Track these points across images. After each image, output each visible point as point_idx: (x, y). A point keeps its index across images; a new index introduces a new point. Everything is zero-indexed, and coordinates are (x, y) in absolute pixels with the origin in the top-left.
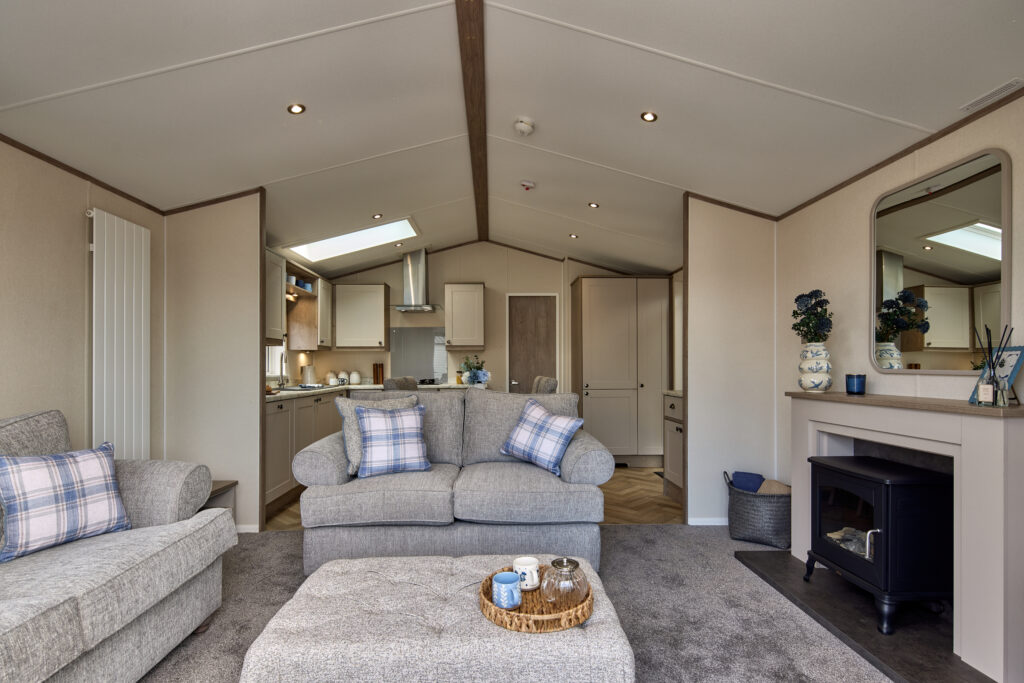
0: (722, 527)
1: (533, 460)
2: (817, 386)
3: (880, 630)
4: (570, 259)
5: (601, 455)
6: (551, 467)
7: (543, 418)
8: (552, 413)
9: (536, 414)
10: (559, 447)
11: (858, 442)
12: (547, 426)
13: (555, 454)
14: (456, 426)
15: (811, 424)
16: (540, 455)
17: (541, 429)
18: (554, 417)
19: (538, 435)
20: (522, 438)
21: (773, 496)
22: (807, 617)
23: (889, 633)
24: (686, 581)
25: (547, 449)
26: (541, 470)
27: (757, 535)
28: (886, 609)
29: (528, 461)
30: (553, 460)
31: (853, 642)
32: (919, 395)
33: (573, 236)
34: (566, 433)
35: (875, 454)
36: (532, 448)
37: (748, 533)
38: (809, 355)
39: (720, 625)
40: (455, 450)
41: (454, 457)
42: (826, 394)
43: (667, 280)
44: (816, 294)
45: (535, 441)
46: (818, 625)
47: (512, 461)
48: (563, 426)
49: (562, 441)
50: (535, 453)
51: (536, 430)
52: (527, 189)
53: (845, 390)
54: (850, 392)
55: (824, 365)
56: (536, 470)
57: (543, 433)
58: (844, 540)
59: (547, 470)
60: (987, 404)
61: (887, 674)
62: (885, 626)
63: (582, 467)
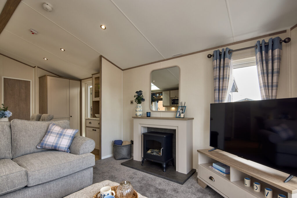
0: (111, 157)
1: (57, 149)
2: (140, 115)
3: (164, 171)
4: (38, 67)
5: (91, 142)
6: (66, 150)
7: (61, 130)
8: (64, 128)
9: (56, 129)
10: (70, 141)
11: (148, 128)
12: (64, 133)
13: (68, 144)
14: (8, 139)
15: (139, 125)
16: (61, 146)
17: (60, 135)
18: (66, 130)
19: (60, 137)
20: (51, 140)
21: (127, 145)
22: (148, 174)
23: (166, 171)
24: (116, 176)
25: (64, 143)
26: (63, 152)
27: (124, 157)
28: (164, 166)
29: (55, 149)
30: (67, 147)
31: (162, 176)
32: (161, 117)
33: (46, 59)
34: (72, 135)
35: (153, 131)
36: (57, 144)
37: (120, 157)
38: (139, 107)
39: (134, 185)
40: (8, 151)
41: (7, 155)
42: (142, 117)
43: (80, 82)
44: (140, 91)
45: (58, 140)
46: (152, 175)
47: (45, 151)
48: (71, 133)
49: (71, 139)
50: (58, 145)
51: (58, 136)
52: (33, 33)
53: (146, 116)
54: (147, 116)
55: (142, 110)
56: (60, 152)
57: (62, 137)
58: (152, 153)
59: (64, 151)
60: (182, 118)
61: (171, 181)
62: (165, 170)
63: (84, 147)
